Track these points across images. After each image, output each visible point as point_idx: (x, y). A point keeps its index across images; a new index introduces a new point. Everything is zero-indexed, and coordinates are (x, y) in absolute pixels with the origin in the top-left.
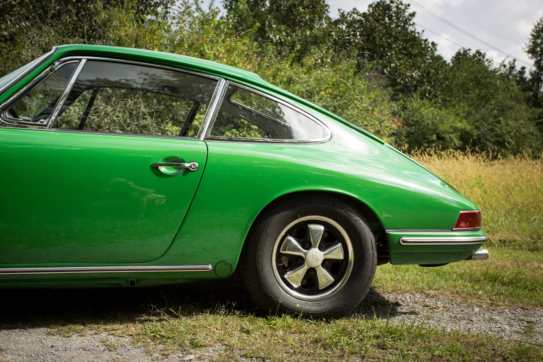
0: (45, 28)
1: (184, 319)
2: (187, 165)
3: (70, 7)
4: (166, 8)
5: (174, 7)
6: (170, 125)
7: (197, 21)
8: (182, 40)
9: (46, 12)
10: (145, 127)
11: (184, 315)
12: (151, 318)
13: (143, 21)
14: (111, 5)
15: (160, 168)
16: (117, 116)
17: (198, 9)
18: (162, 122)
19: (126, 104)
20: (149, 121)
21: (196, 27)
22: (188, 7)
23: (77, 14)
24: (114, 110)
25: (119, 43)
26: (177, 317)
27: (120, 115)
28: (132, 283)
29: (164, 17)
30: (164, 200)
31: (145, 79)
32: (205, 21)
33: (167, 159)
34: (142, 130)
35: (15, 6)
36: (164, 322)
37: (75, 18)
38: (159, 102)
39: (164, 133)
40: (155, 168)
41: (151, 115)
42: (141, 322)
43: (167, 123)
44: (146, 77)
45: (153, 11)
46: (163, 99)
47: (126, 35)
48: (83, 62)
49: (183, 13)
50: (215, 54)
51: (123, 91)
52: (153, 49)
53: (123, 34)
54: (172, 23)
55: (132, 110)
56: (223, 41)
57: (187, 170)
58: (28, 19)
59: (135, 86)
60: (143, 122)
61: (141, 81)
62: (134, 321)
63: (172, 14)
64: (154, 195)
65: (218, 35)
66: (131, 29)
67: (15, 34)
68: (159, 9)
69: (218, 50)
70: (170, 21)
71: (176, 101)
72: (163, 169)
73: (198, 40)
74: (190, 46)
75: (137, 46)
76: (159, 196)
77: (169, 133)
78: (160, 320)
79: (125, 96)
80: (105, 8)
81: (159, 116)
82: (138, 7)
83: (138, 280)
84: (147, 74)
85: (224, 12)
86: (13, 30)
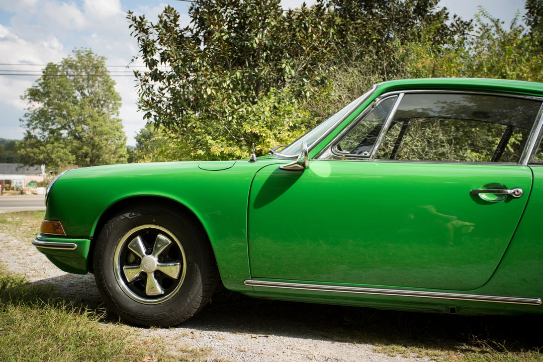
0: (350, 70)
1: (510, 354)
2: (509, 191)
3: (371, 48)
4: (464, 34)
5: (471, 33)
6: (469, 151)
7: (497, 44)
8: (480, 66)
9: (350, 55)
10: (443, 154)
11: (510, 351)
12: (473, 348)
13: (439, 51)
14: (408, 40)
15: (480, 195)
16: (416, 146)
17: (499, 30)
18: (461, 149)
19: (424, 133)
20: (446, 149)
21: (497, 48)
22: (488, 30)
23: (377, 54)
24: (413, 139)
25: (417, 75)
26: (501, 351)
27: (419, 144)
28: (453, 310)
29: (461, 43)
30: (472, 228)
31: (443, 108)
32: (506, 41)
33: (487, 186)
34: (441, 157)
35: (326, 54)
36: (488, 354)
37: (375, 57)
38: (457, 129)
39: (463, 160)
40: (475, 195)
41: (450, 142)
42: (463, 351)
43: (466, 150)
44: (445, 105)
45: (450, 39)
46: (462, 126)
47: (424, 67)
48: (401, 95)
49: (482, 37)
50: (518, 75)
51: (421, 120)
52: (451, 77)
53: (420, 66)
54: (470, 49)
55: (431, 139)
56: (528, 60)
57: (510, 197)
58: (335, 64)
59: (432, 114)
60: (441, 150)
61: (438, 109)
62: (455, 350)
63: (469, 40)
64: (460, 223)
65: (521, 55)
66: (428, 61)
67: (326, 78)
68: (456, 37)
69: (521, 70)
70: (467, 48)
71: (475, 127)
72: (483, 196)
73: (498, 62)
74: (490, 70)
75: (434, 76)
76: (467, 223)
77: (468, 160)
78: (483, 352)
79: (423, 125)
80: (402, 44)
81: (458, 143)
82: (434, 38)
83: (459, 308)
84: (445, 103)
85: (527, 29)
86: (324, 75)
